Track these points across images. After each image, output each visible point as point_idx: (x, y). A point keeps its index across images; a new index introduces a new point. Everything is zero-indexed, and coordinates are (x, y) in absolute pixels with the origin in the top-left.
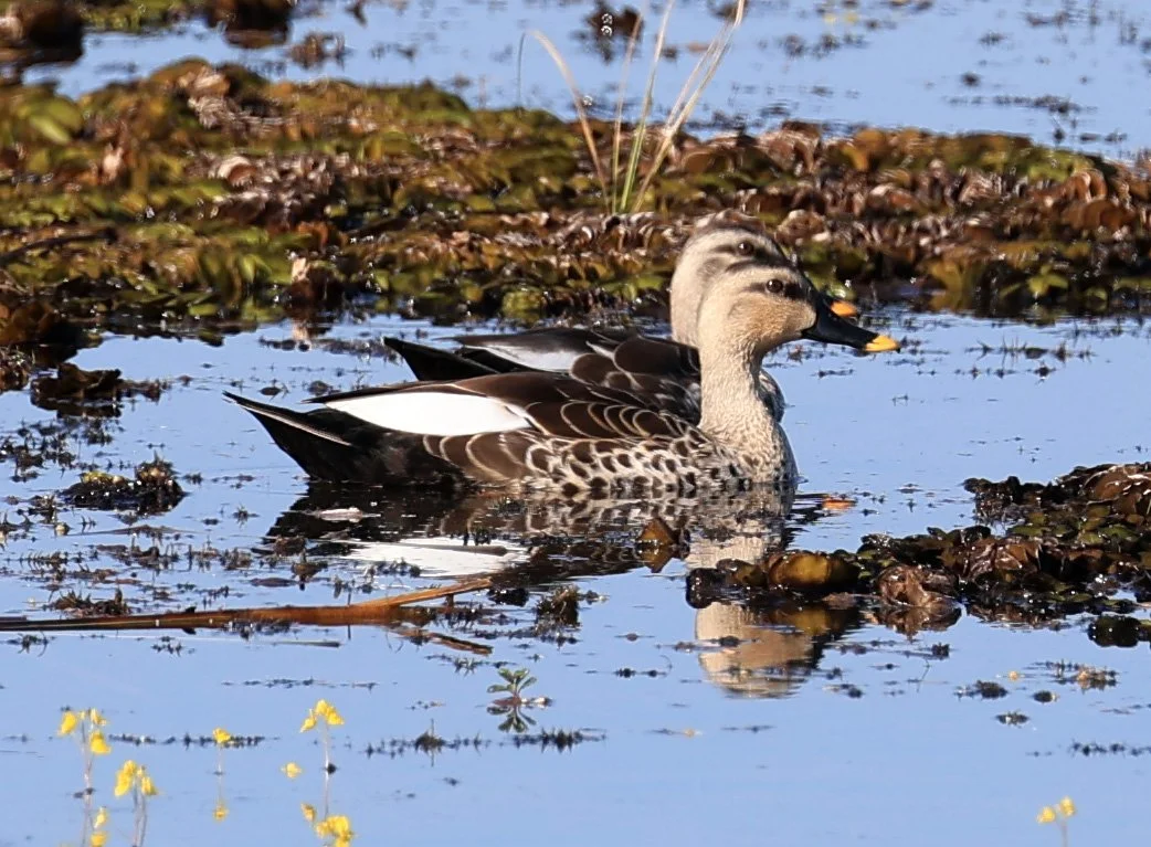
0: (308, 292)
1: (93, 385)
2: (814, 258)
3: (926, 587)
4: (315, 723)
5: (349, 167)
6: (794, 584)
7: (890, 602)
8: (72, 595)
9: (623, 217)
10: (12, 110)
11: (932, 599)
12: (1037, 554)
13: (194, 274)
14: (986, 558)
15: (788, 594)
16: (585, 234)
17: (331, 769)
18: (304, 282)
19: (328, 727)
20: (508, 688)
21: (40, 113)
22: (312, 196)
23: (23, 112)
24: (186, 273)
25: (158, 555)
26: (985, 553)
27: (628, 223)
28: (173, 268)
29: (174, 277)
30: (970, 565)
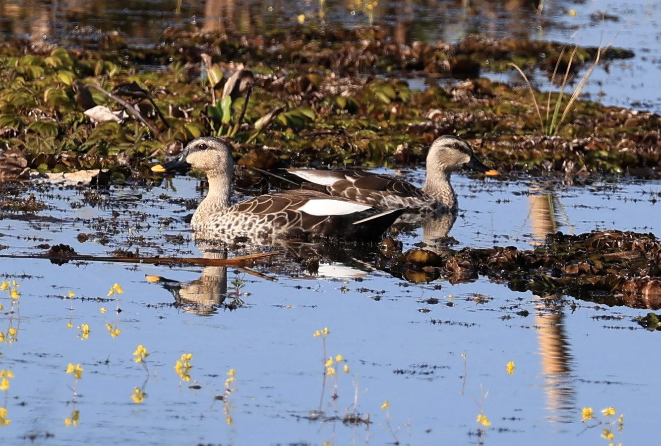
0: (402, 158)
3: (460, 265)
4: (113, 293)
5: (483, 117)
6: (414, 262)
7: (445, 270)
8: (120, 249)
10: (370, 88)
11: (461, 270)
12: (516, 256)
13: (365, 150)
14: (495, 257)
15: (411, 266)
16: (531, 143)
17: (119, 311)
18: (400, 154)
19: (118, 294)
20: (234, 288)
21: (381, 91)
22: (448, 125)
23: (374, 90)
24: (362, 149)
25: (182, 239)
26: (497, 255)
27: (550, 140)
28: (357, 146)
29: (357, 150)
30: (489, 259)
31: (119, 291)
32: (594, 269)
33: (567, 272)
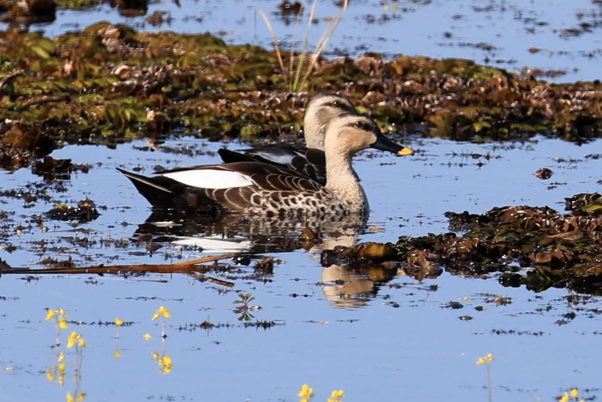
0: (154, 126)
1: (59, 166)
2: (378, 113)
3: (428, 259)
4: (159, 316)
5: (173, 70)
6: (368, 257)
7: (411, 266)
8: (49, 258)
9: (294, 94)
11: (430, 265)
12: (476, 245)
13: (104, 117)
14: (454, 247)
15: (366, 261)
16: (277, 101)
17: (165, 337)
18: (152, 121)
19: (164, 317)
20: (242, 302)
21: (36, 45)
22: (156, 83)
23: (29, 44)
24: (100, 116)
25: (87, 241)
26: (453, 245)
27: (296, 96)
28: (95, 114)
29: (95, 118)
30: (447, 250)
31: (166, 315)
32: (567, 256)
33: (537, 260)
